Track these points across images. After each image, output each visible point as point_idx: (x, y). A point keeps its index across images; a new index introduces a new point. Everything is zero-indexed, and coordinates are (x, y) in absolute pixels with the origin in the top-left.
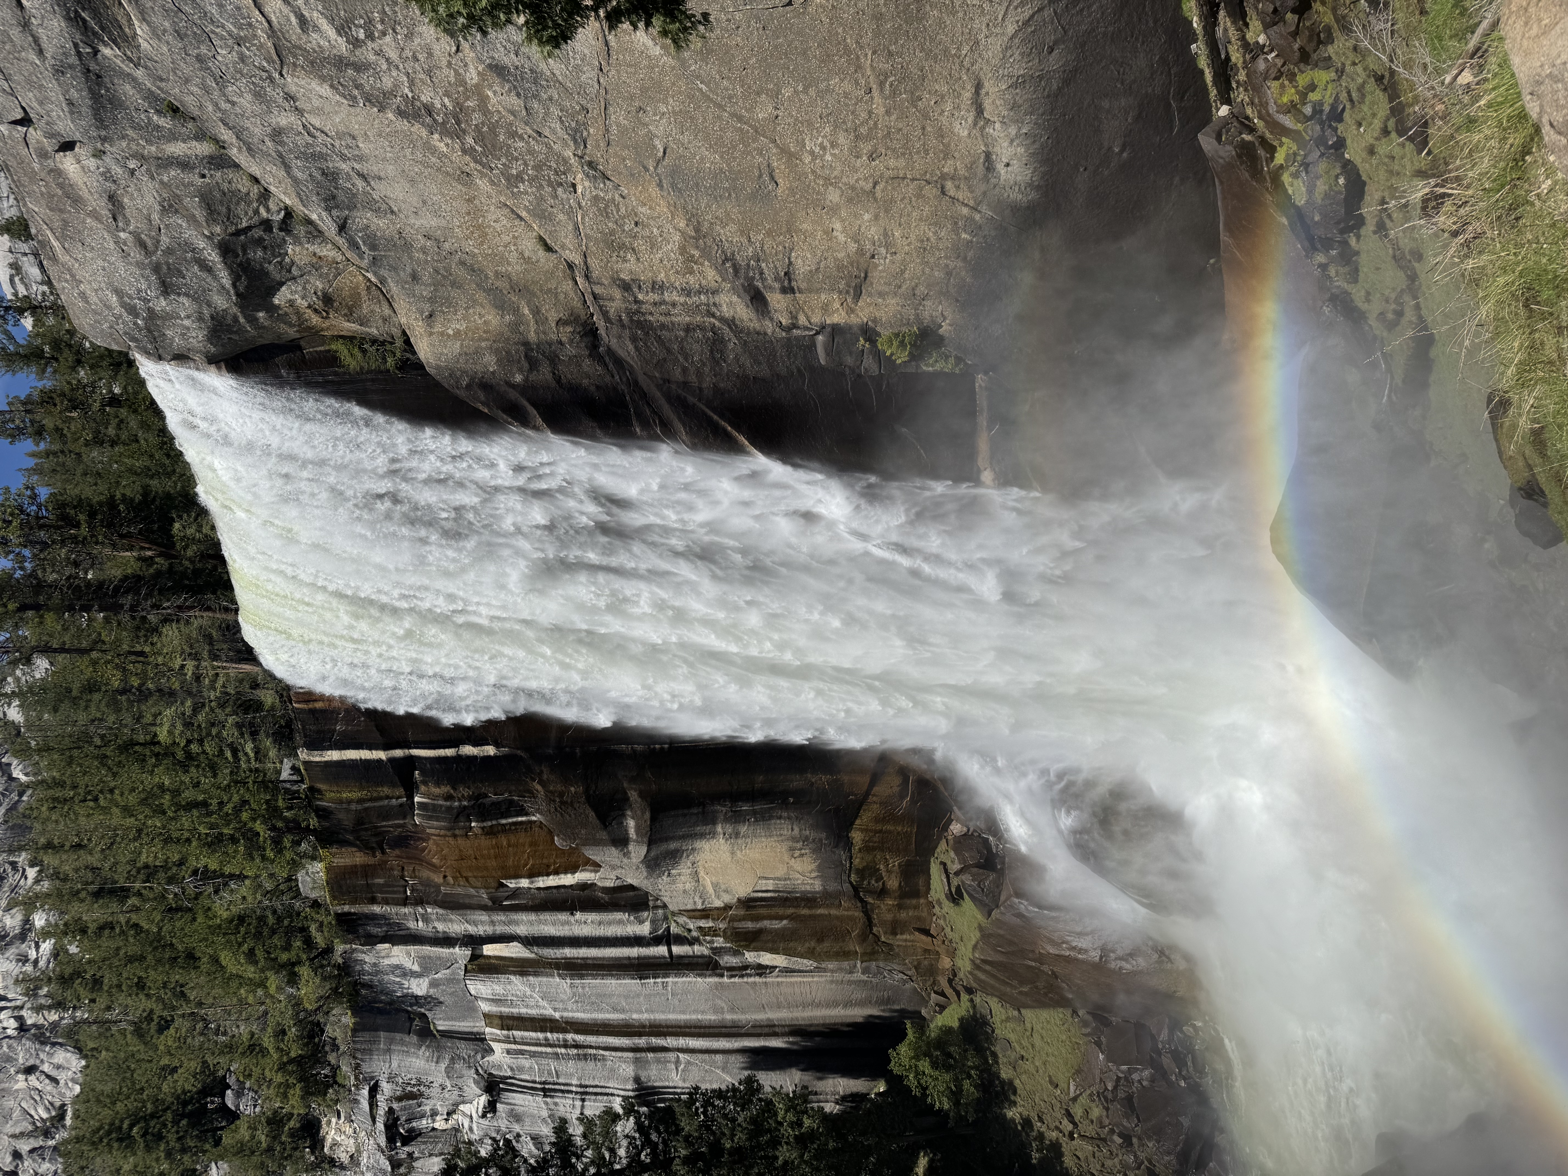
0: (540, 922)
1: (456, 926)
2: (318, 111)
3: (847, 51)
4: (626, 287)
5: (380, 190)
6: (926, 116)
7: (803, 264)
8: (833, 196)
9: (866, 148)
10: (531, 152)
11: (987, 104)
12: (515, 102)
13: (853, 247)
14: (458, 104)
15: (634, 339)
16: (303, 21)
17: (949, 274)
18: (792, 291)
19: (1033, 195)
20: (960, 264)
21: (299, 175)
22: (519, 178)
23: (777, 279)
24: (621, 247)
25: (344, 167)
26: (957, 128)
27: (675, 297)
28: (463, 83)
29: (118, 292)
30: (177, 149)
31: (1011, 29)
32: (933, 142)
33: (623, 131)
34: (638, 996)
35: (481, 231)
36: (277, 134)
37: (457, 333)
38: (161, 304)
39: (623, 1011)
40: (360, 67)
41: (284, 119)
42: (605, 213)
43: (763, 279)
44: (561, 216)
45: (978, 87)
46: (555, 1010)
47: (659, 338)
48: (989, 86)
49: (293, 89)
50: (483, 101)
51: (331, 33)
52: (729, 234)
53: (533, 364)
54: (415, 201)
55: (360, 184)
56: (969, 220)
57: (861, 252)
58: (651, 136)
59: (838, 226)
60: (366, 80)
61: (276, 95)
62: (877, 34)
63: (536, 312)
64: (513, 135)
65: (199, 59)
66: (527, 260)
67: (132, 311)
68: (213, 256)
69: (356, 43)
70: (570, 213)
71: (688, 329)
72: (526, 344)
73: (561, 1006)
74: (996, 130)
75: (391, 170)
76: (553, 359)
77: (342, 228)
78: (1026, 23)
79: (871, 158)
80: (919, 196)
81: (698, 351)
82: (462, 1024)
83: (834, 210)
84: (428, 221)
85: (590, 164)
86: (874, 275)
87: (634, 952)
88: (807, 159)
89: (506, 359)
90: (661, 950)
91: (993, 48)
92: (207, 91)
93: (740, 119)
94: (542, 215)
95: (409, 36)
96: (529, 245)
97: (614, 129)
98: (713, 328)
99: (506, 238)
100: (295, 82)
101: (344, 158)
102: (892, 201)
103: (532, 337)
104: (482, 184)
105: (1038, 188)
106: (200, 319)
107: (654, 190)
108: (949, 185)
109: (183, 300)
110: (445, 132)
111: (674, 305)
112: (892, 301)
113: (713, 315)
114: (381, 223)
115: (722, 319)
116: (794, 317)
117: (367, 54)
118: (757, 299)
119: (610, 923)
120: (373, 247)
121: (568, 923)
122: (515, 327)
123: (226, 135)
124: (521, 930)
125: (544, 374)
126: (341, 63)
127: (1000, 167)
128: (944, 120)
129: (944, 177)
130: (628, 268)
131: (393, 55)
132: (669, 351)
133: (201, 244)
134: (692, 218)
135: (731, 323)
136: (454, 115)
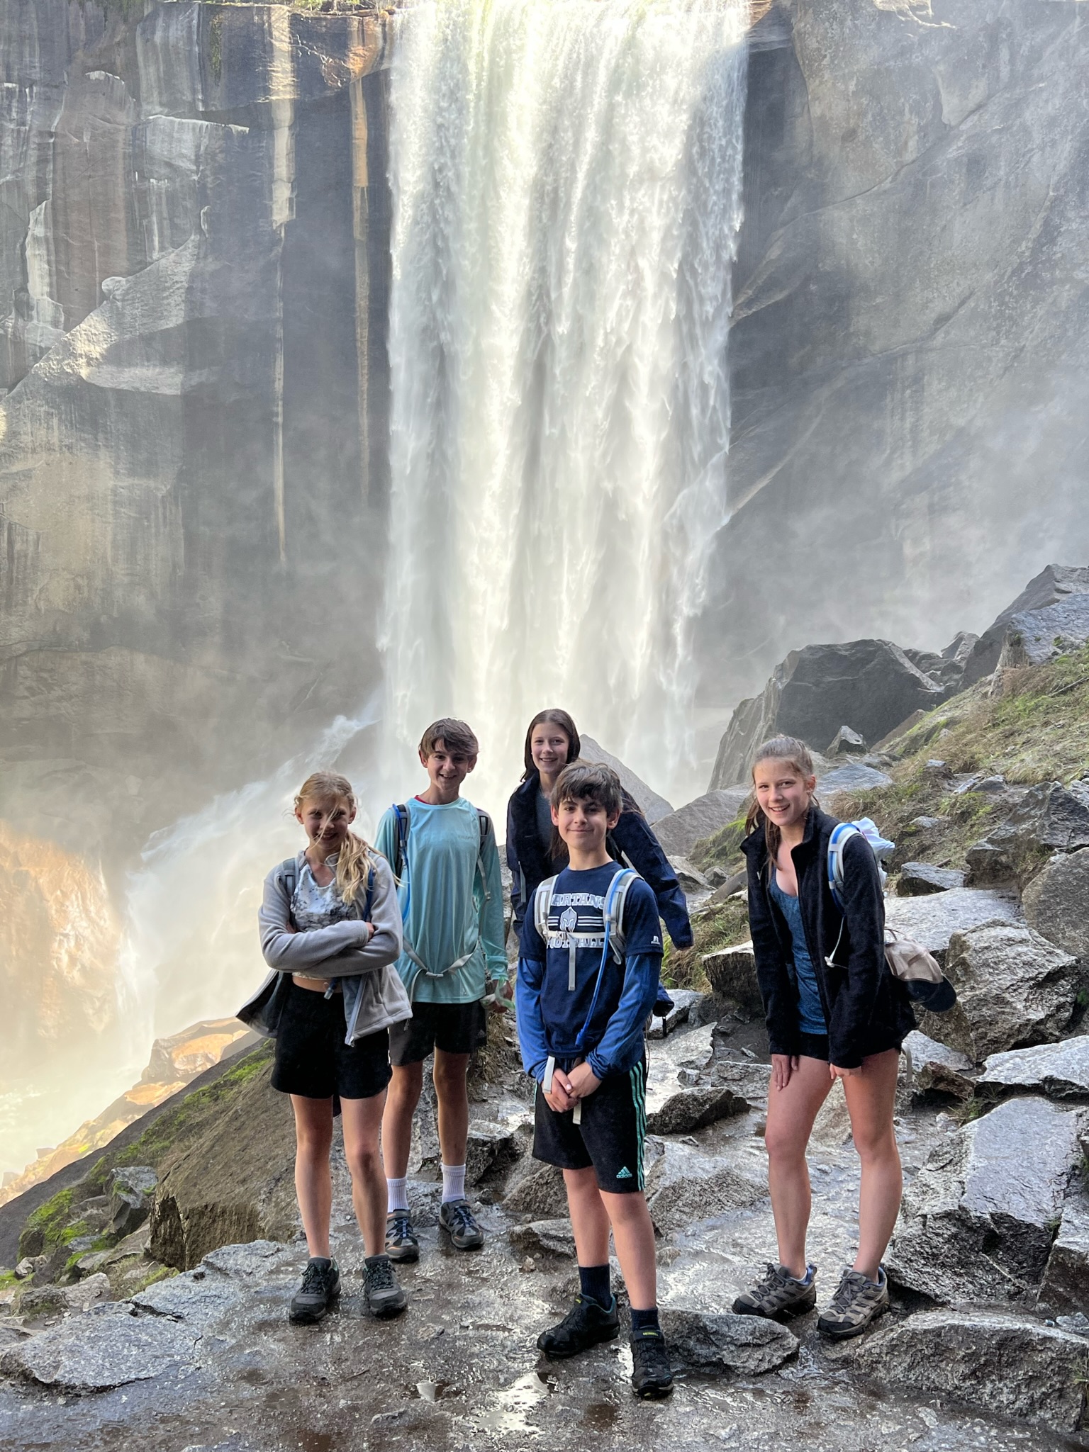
2: (1044, 162)
4: (917, 380)
5: (983, 197)
7: (954, 521)
10: (1023, 315)
12: (1064, 304)
13: (973, 558)
14: (1057, 263)
15: (867, 386)
18: (931, 513)
21: (994, 139)
22: (1002, 303)
23: (941, 500)
24: (952, 378)
25: (1001, 173)
27: (909, 421)
28: (1074, 267)
30: (1004, 54)
35: (950, 271)
36: (1026, 129)
37: (854, 242)
40: (1080, 196)
41: (1037, 136)
42: (980, 365)
43: (940, 489)
44: (972, 333)
47: (870, 406)
49: (1059, 147)
50: (1062, 282)
53: (828, 301)
54: (974, 222)
55: (989, 183)
57: (969, 565)
60: (1072, 199)
61: (1056, 133)
64: (1036, 301)
66: (925, 306)
70: (977, 338)
71: (880, 432)
72: (848, 298)
75: (999, 207)
76: (833, 318)
77: (949, 163)
84: (958, 231)
85: (1017, 357)
89: (829, 280)
94: (974, 316)
96: (938, 307)
99: (944, 291)
103: (854, 303)
104: (989, 277)
110: (1035, 252)
111: (902, 419)
113: (893, 451)
114: (956, 194)
115: (890, 460)
116: (908, 515)
118: (917, 485)
122: (864, 288)
125: (817, 310)
130: (934, 385)
135: (887, 466)
136: (1049, 260)
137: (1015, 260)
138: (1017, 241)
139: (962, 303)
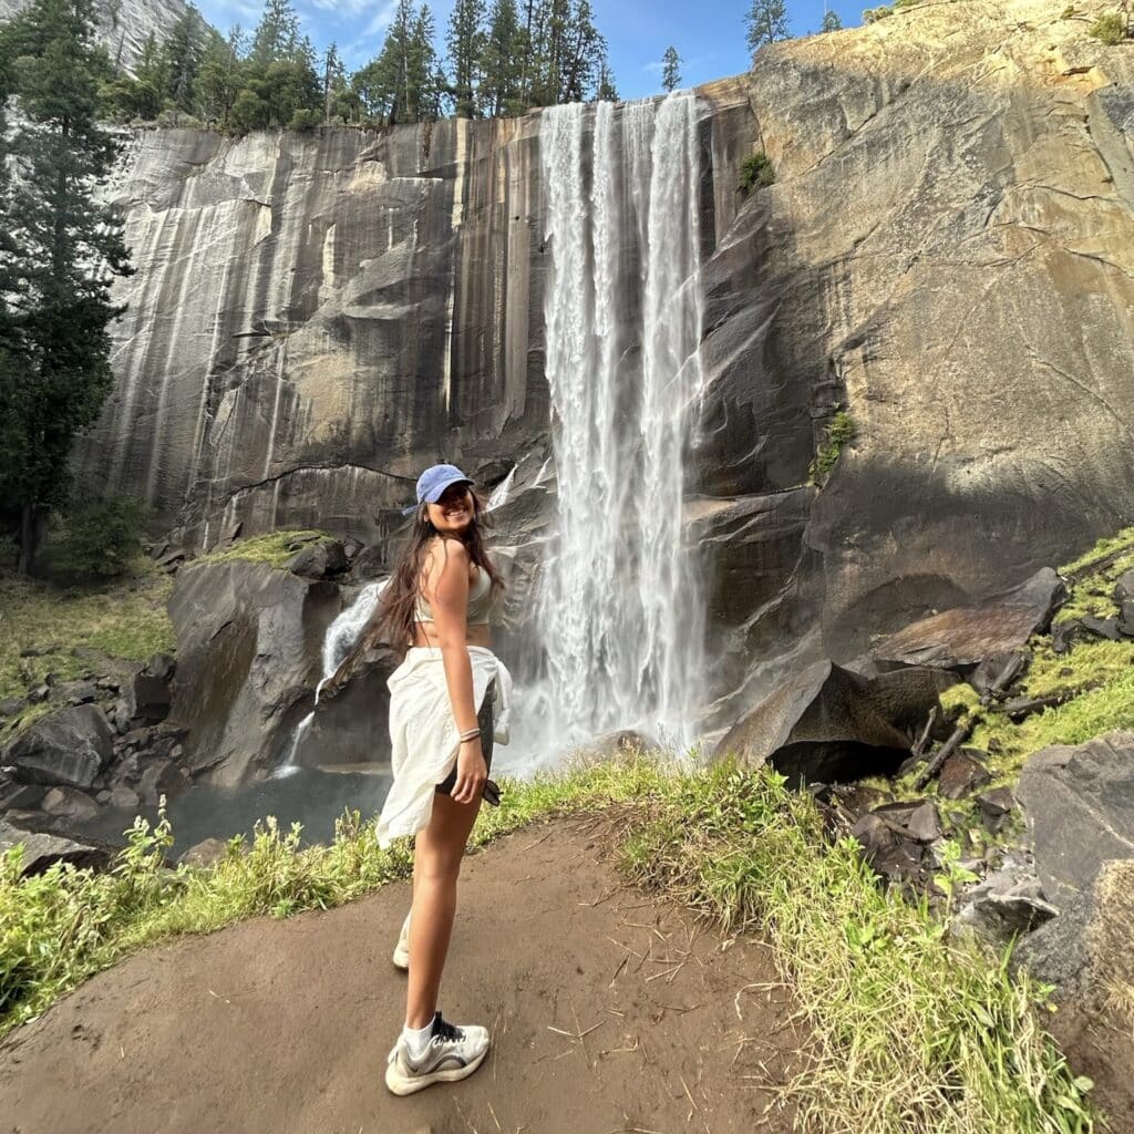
0: (289, 249)
1: (291, 196)
2: (919, 142)
3: (1010, 379)
4: (846, 277)
5: (880, 166)
6: (986, 423)
7: (882, 366)
8: (928, 379)
9: (960, 393)
10: (917, 232)
11: (1002, 455)
12: (946, 223)
13: (900, 392)
14: (937, 199)
15: (811, 283)
16: (971, 135)
17: (892, 449)
18: (865, 361)
19: (952, 491)
20: (899, 454)
21: (884, 131)
22: (901, 226)
23: (871, 352)
24: (871, 275)
25: (891, 151)
26: (984, 440)
27: (843, 301)
28: (950, 201)
29: (794, 60)
30: (884, 86)
31: (1047, 462)
32: (973, 428)
33: (940, 272)
34: (203, 311)
35: (862, 210)
36: (904, 124)
37: (795, 200)
38: (794, 73)
39: (187, 300)
40: (950, 158)
41: (913, 127)
42: (889, 266)
43: (870, 345)
44: (882, 246)
45: (1010, 449)
46: (197, 255)
47: (814, 296)
48: (1012, 454)
49: (929, 132)
50: (944, 210)
51: (967, 146)
52: (894, 325)
53: (780, 236)
54: (876, 181)
55: (884, 157)
56: (928, 456)
57: (897, 396)
58: (942, 285)
59: (911, 382)
60: (943, 160)
61: (926, 124)
62: (1026, 393)
63: (815, 237)
64: (925, 223)
65: (938, 96)
66: (846, 234)
67: (785, 63)
68: (827, 96)
69: (963, 156)
70: (885, 249)
71: (822, 311)
72: (793, 232)
73: (201, 258)
74: (987, 463)
75: (892, 171)
76: (784, 246)
77: (855, 148)
78: (1052, 470)
79: (955, 397)
80: (937, 425)
81: (808, 317)
82: (191, 195)
83: (919, 379)
84: (864, 187)
85: (916, 259)
86: (884, 406)
87: (249, 309)
88: (947, 363)
89: (780, 223)
90: (248, 329)
91: (1033, 455)
92: (923, 97)
93: (961, 328)
94: (881, 237)
95: (971, 178)
96: (855, 235)
97: (941, 268)
98: (824, 325)
99: (859, 223)
100: (935, 132)
101: (896, 151)
102: (932, 411)
103: (798, 235)
104: (890, 212)
105: (958, 492)
106: (785, 89)
107: (911, 288)
108: (948, 441)
109: (798, 82)
110: (920, 194)
111: (838, 303)
112: (867, 418)
113: (833, 323)
114: (861, 166)
115: (831, 328)
116: (848, 363)
117: (957, 160)
118: (853, 344)
119: (281, 295)
120: (845, 162)
121: (285, 266)
122: (803, 226)
123: (897, 105)
124: (282, 236)
125: (773, 242)
126: (950, 151)
127: (967, 468)
128: (986, 433)
129: (952, 437)
130: (858, 279)
131: (959, 171)
132: (805, 302)
133: (833, 92)
134: (899, 307)
135: (829, 333)
136: (931, 198)
137: (907, 200)
138: (908, 189)
139: (872, 230)
